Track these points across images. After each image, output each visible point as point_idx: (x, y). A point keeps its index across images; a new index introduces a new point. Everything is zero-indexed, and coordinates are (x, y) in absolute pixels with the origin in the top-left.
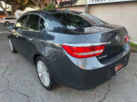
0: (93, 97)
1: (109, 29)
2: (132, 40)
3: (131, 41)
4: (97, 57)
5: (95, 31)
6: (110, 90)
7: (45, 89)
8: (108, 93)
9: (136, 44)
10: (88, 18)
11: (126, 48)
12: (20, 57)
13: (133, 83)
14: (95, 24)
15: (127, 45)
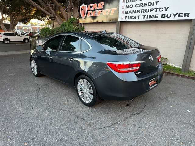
0: (131, 111)
1: (143, 50)
2: (169, 62)
3: (169, 64)
4: (135, 73)
5: (129, 52)
6: (146, 106)
7: (86, 106)
8: (144, 108)
9: (173, 66)
10: (120, 39)
11: (159, 67)
12: (48, 82)
13: (167, 101)
14: (128, 44)
15: (160, 65)
